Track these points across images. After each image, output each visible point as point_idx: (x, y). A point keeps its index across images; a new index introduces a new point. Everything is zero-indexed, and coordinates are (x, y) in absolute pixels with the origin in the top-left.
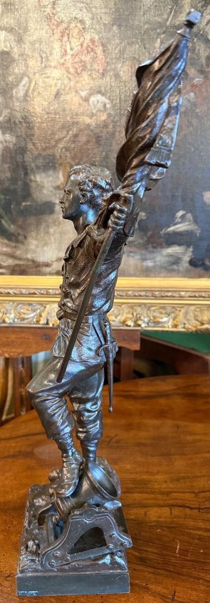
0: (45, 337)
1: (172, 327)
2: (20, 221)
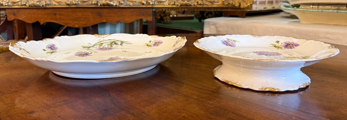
0: (98, 14)
1: (168, 5)
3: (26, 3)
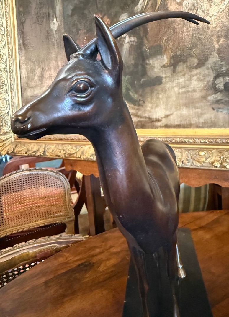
2: (140, 91)
3: (81, 155)
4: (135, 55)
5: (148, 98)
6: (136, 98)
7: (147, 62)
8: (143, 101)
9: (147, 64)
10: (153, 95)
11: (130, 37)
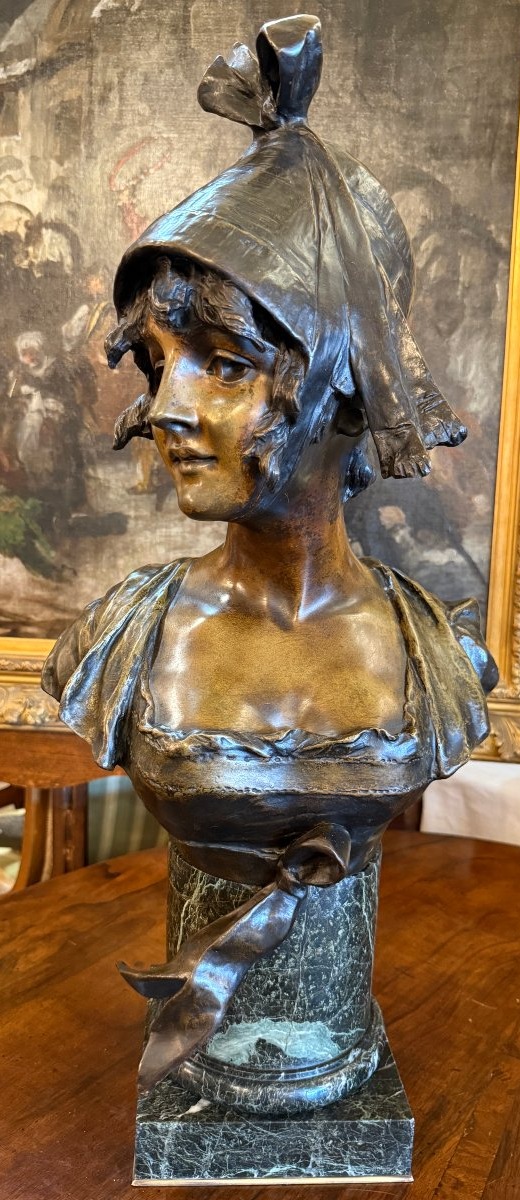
2: (67, 545)
4: (57, 449)
5: (87, 563)
6: (53, 561)
7: (91, 472)
8: (71, 572)
9: (88, 477)
10: (102, 557)
11: (44, 397)
